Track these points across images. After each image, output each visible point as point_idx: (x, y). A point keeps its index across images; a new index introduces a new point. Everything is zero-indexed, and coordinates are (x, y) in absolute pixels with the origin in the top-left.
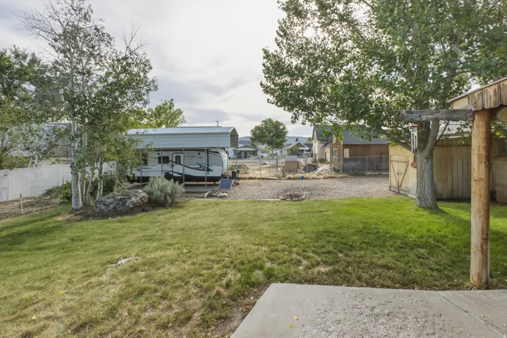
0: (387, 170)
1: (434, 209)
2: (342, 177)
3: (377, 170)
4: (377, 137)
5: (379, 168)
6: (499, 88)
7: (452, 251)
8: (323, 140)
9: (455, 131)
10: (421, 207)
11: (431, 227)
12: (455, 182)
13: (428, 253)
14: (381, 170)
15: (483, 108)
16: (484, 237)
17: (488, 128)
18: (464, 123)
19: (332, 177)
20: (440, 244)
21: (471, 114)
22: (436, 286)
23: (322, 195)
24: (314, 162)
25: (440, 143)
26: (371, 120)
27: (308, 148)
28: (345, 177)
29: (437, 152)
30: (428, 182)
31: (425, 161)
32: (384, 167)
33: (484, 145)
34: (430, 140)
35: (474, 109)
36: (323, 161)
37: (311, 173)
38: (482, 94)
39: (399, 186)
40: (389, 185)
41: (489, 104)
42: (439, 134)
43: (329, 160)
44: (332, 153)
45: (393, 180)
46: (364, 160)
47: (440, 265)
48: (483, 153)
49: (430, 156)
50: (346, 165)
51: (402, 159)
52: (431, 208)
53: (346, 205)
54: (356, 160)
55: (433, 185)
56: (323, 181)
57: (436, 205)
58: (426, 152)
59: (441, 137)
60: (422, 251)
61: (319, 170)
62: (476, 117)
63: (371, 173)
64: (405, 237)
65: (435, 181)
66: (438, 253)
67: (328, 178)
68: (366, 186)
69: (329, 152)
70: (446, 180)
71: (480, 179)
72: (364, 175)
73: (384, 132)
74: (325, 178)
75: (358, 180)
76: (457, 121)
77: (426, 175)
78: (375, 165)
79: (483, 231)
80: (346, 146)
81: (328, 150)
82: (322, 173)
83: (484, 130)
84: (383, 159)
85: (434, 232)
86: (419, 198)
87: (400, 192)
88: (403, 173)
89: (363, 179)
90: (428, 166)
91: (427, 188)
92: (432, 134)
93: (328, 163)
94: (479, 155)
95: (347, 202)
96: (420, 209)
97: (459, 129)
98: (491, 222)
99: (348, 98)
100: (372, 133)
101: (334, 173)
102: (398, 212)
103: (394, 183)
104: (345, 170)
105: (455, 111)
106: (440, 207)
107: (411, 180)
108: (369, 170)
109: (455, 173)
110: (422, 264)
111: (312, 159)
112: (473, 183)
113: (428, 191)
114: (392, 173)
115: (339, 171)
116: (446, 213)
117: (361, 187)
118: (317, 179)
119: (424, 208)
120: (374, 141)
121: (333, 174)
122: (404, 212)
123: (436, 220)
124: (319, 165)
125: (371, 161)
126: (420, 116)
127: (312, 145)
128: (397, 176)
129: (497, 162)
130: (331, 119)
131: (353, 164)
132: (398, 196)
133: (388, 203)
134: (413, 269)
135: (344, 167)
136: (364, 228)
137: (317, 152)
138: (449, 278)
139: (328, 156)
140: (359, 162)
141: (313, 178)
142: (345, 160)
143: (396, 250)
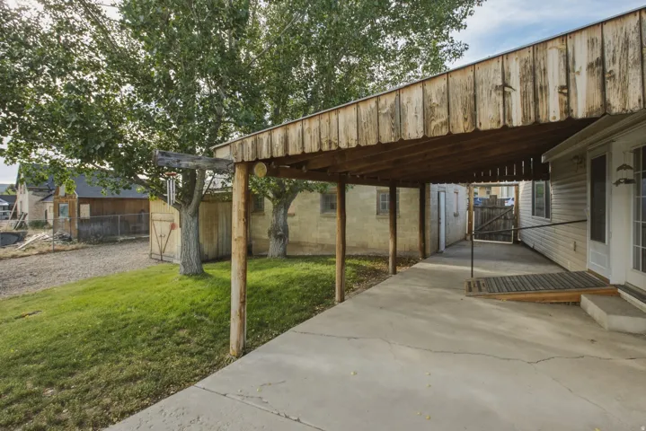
0: (147, 232)
1: (200, 275)
2: (77, 249)
3: (135, 233)
4: (130, 188)
5: (137, 230)
6: (256, 140)
7: (215, 321)
8: (41, 190)
9: (220, 186)
10: (185, 275)
11: (195, 298)
12: (220, 240)
13: (190, 334)
14: (139, 233)
15: (243, 161)
16: (242, 300)
17: (247, 184)
18: (227, 177)
19: (55, 251)
20: (203, 317)
21: (232, 165)
22: (196, 375)
23: (30, 284)
24: (20, 227)
25: (205, 198)
26: (117, 162)
27: (7, 204)
28: (82, 248)
29: (203, 208)
30: (193, 244)
31: (190, 219)
32: (143, 229)
33: (243, 201)
34: (196, 194)
35: (235, 161)
36: (38, 225)
37: (8, 248)
38: (242, 144)
39: (162, 252)
40: (149, 252)
41: (248, 157)
42: (205, 188)
43: (51, 223)
44: (58, 211)
45: (155, 244)
46: (114, 221)
47: (201, 345)
48: (242, 209)
49: (196, 213)
50: (84, 228)
51: (166, 217)
52: (197, 274)
53: (78, 293)
54: (102, 221)
55: (199, 246)
56: (35, 258)
57: (202, 269)
58: (191, 209)
59: (206, 191)
60: (183, 333)
61: (29, 240)
62: (237, 169)
63: (126, 238)
64: (164, 320)
65: (201, 241)
66: (200, 331)
67: (49, 252)
68: (116, 258)
69: (52, 209)
70: (212, 238)
71: (239, 237)
72: (114, 242)
73: (141, 182)
74: (41, 253)
75: (103, 249)
76: (221, 174)
77: (191, 235)
78: (131, 226)
79: (241, 294)
80: (83, 200)
81: (49, 206)
82: (35, 245)
83: (243, 185)
84: (143, 219)
85: (198, 303)
86: (184, 264)
87: (164, 258)
88: (167, 235)
89: (113, 248)
90: (193, 225)
91: (192, 251)
92: (197, 188)
93: (50, 228)
94: (239, 211)
95: (80, 288)
96: (185, 277)
97: (223, 183)
98: (248, 277)
99: (76, 122)
100: (120, 182)
101: (60, 242)
102: (159, 286)
103: (156, 250)
104: (82, 237)
105: (218, 160)
106: (205, 271)
107: (175, 244)
108: (122, 234)
109: (220, 231)
110: (181, 352)
111: (14, 222)
112: (233, 242)
113: (193, 253)
114: (153, 236)
115: (70, 239)
116: (211, 276)
117: (107, 259)
118: (22, 256)
119: (188, 275)
120: (124, 194)
121: (59, 245)
122: (167, 285)
123: (200, 288)
124: (30, 231)
125: (125, 222)
126: (178, 161)
127: (15, 197)
128: (160, 239)
129: (254, 217)
130: (45, 154)
131: (97, 227)
132: (161, 265)
133: (146, 276)
134: (170, 364)
135: (79, 232)
136: (104, 326)
137: (26, 210)
138: (210, 357)
139: (51, 216)
140: (106, 224)
141: (14, 257)
142: (82, 221)
143: (149, 345)
